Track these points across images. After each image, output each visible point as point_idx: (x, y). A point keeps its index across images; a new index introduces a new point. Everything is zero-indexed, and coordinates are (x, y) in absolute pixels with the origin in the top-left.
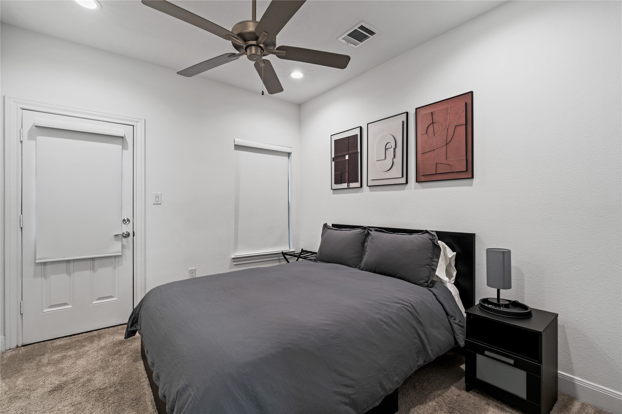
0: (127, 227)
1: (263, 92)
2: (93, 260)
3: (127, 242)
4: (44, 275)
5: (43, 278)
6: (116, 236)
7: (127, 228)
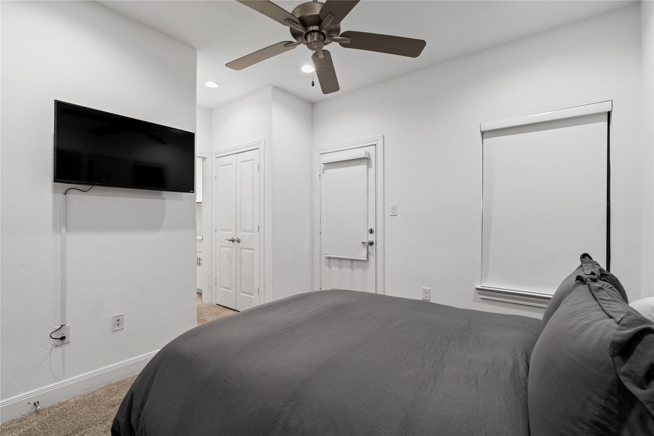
0: (372, 236)
1: (313, 82)
2: (352, 261)
3: (372, 249)
4: (329, 266)
5: (329, 268)
6: (363, 243)
7: (372, 238)
